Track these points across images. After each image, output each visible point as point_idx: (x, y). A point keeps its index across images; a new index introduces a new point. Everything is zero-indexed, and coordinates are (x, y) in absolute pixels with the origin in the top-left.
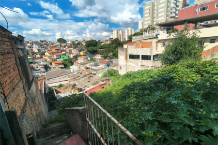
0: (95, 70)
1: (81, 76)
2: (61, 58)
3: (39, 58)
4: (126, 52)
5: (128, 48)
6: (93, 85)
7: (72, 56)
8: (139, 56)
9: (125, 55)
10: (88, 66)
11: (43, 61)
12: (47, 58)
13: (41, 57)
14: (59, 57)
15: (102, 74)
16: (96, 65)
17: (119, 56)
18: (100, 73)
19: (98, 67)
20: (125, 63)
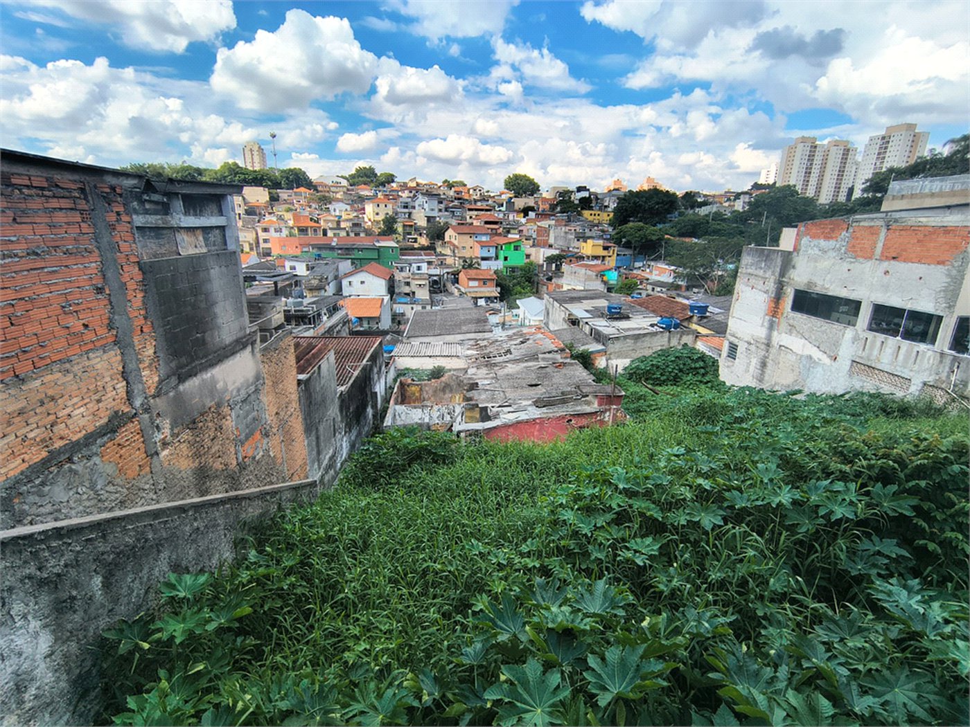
0: (598, 336)
1: (516, 354)
2: (497, 258)
3: (423, 248)
4: (782, 274)
5: (796, 249)
6: (539, 403)
7: (540, 255)
8: (858, 304)
9: (771, 286)
10: (579, 311)
11: (429, 263)
12: (448, 251)
13: (431, 248)
14: (492, 252)
15: (627, 362)
16: (616, 315)
17: (740, 286)
18: (620, 355)
19: (623, 324)
20: (762, 333)
